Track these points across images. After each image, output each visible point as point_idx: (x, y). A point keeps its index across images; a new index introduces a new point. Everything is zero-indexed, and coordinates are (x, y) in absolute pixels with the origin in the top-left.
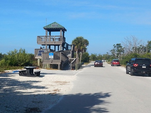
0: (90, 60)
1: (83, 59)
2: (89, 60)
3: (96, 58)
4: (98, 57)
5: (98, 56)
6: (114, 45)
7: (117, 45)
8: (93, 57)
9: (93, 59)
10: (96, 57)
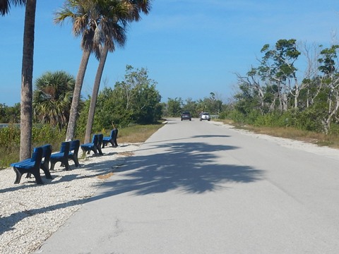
0: (166, 115)
1: (138, 112)
2: (162, 113)
3: (180, 109)
4: (186, 107)
5: (186, 103)
6: (267, 46)
7: (282, 44)
8: (173, 107)
9: (174, 112)
10: (182, 106)
